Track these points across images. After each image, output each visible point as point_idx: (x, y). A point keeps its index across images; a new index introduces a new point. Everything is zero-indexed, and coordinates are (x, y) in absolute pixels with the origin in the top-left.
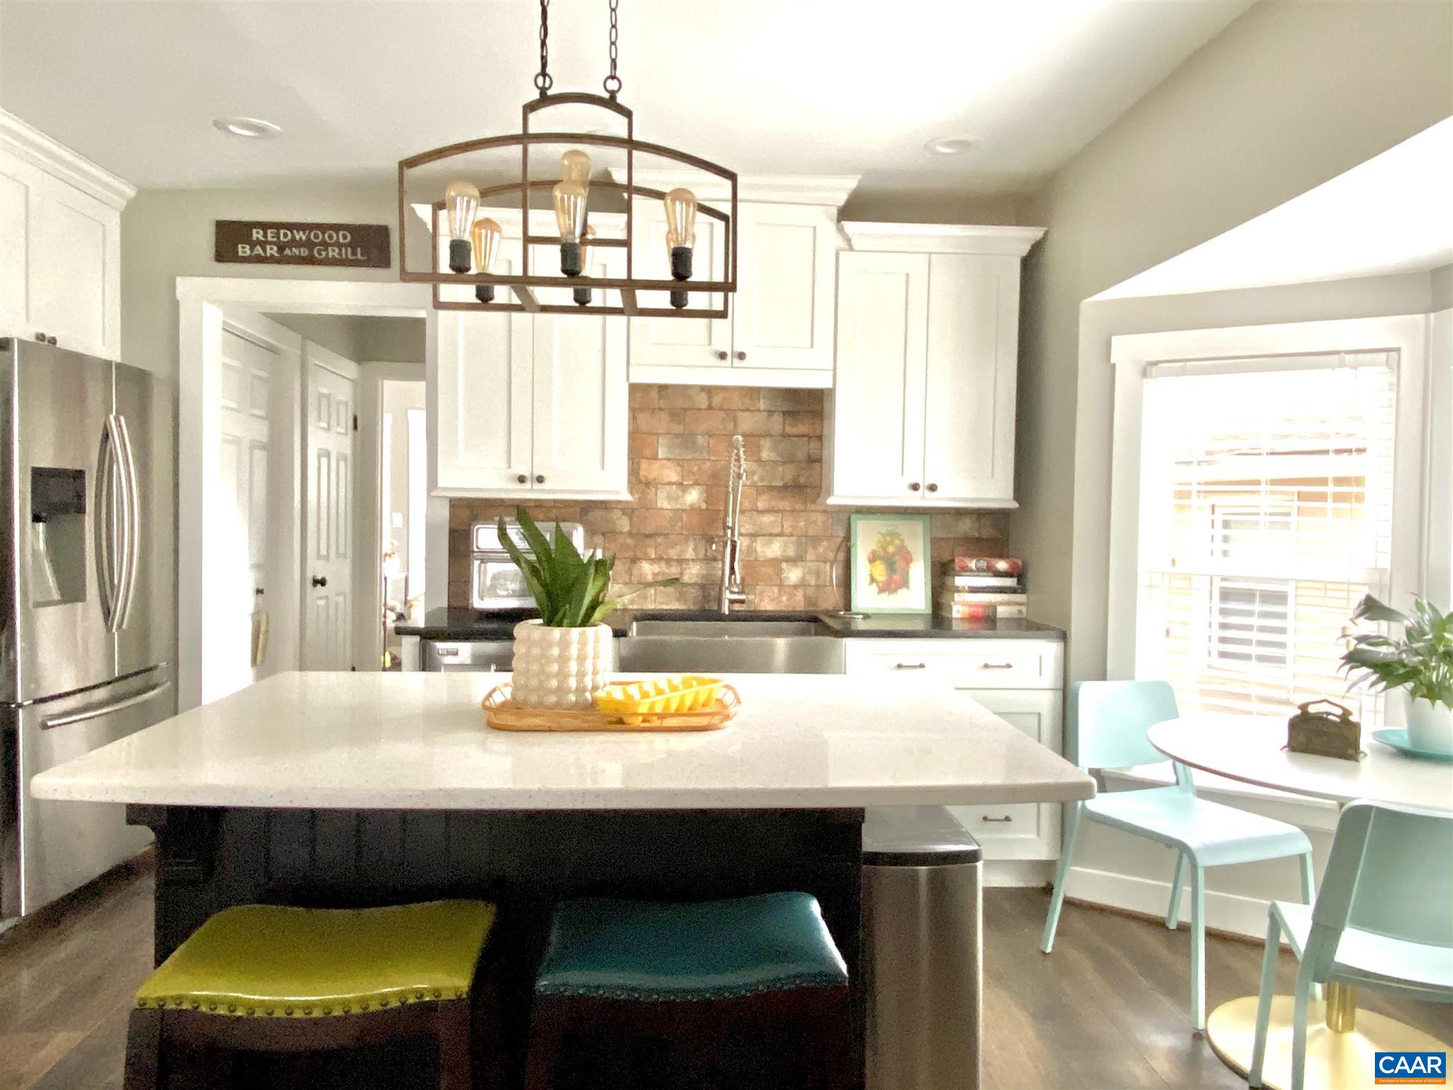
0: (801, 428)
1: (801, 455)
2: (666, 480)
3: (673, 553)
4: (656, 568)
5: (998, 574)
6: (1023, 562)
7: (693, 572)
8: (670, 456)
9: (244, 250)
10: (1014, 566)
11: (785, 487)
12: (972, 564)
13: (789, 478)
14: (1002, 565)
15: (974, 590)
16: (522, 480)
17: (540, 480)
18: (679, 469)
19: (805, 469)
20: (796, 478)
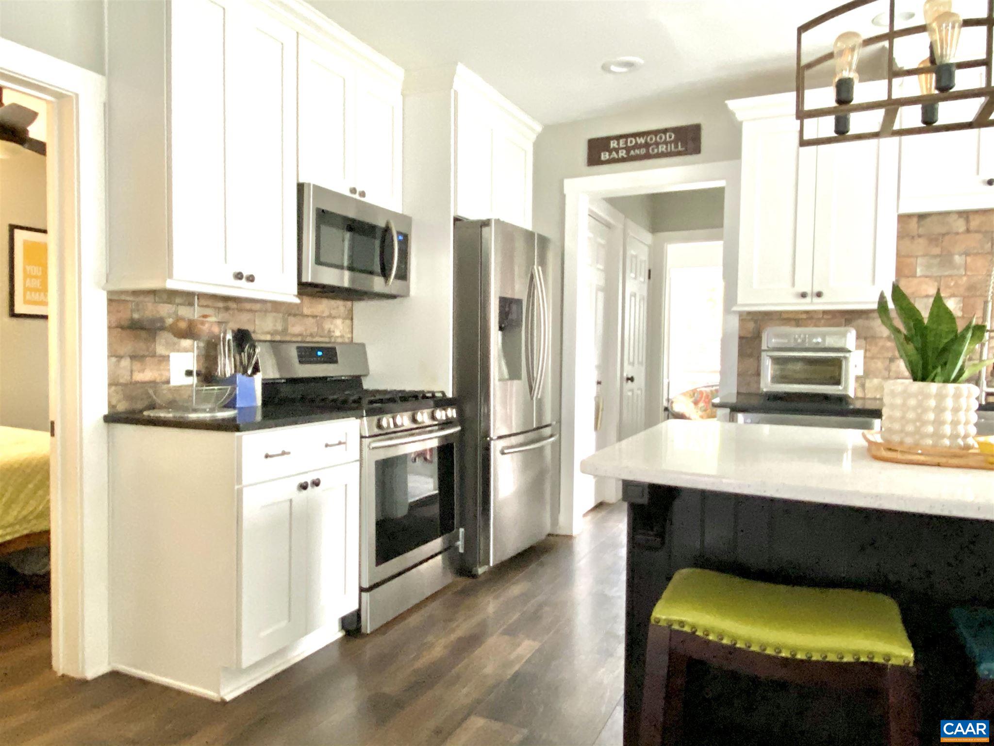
2: (924, 293)
8: (929, 274)
9: (605, 156)
16: (804, 295)
17: (819, 295)
18: (936, 284)
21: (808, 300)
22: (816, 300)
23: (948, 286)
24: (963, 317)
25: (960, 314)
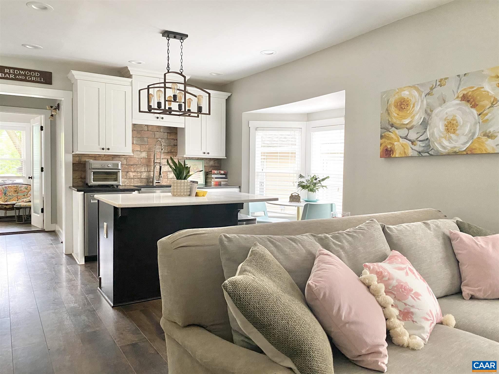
0: (172, 137)
1: (172, 144)
2: (136, 150)
3: (138, 170)
4: (134, 174)
5: (221, 174)
7: (144, 175)
8: (137, 143)
9: (2, 75)
10: (225, 172)
11: (168, 152)
12: (216, 172)
13: (169, 150)
14: (222, 172)
15: (216, 178)
16: (103, 149)
17: (108, 149)
18: (140, 147)
19: (173, 148)
20: (171, 150)
21: (104, 151)
22: (107, 151)
23: (143, 148)
24: (148, 158)
25: (147, 157)
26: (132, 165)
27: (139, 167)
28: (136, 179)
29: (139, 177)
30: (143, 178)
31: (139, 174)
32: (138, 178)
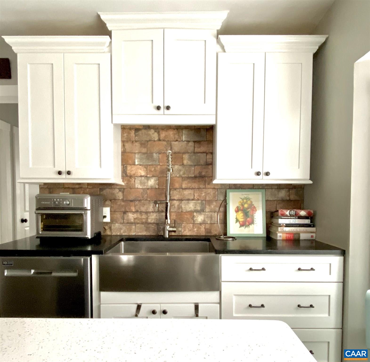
0: (202, 149)
1: (202, 162)
2: (139, 175)
3: (143, 209)
4: (135, 216)
5: (300, 217)
6: (314, 211)
7: (153, 218)
8: (141, 163)
10: (309, 213)
11: (195, 177)
12: (287, 213)
13: (197, 173)
14: (303, 213)
15: (288, 225)
18: (145, 169)
19: (205, 168)
20: (200, 173)
23: (151, 171)
24: (159, 188)
25: (157, 187)
26: (131, 201)
27: (144, 205)
28: (138, 225)
29: (144, 220)
30: (151, 223)
31: (144, 216)
32: (142, 223)
